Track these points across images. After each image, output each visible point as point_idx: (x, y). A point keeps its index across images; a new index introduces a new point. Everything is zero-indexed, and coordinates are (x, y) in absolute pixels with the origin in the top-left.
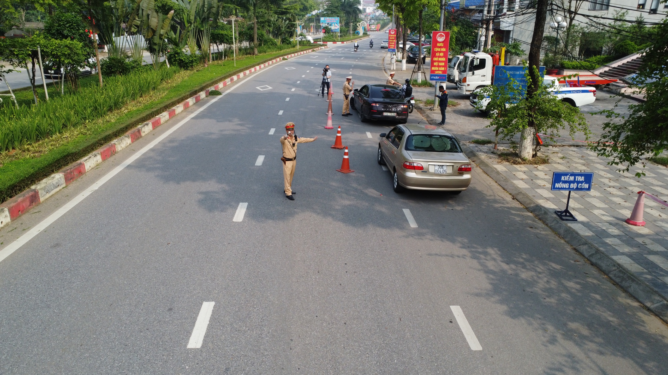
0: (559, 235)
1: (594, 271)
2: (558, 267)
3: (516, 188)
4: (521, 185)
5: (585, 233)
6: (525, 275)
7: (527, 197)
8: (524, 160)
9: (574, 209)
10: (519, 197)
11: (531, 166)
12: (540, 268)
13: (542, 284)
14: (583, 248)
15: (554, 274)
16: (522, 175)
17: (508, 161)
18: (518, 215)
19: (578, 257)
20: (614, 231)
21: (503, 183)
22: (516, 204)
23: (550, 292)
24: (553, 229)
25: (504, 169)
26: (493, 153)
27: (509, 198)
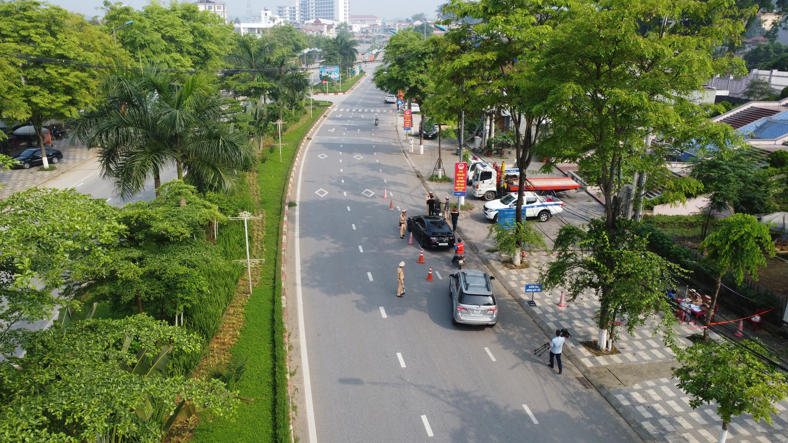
0: (528, 314)
1: (538, 329)
2: (524, 329)
3: (511, 287)
4: (513, 285)
5: (538, 312)
6: (511, 333)
7: (516, 293)
8: (516, 266)
9: (536, 299)
10: (512, 293)
11: (519, 270)
12: (517, 330)
13: (517, 336)
14: (536, 320)
15: (523, 332)
16: (514, 278)
17: (507, 266)
18: (510, 304)
19: (534, 324)
20: (551, 310)
21: (504, 284)
22: (510, 297)
23: (519, 339)
24: (526, 311)
25: (505, 273)
26: (499, 260)
27: (506, 293)
